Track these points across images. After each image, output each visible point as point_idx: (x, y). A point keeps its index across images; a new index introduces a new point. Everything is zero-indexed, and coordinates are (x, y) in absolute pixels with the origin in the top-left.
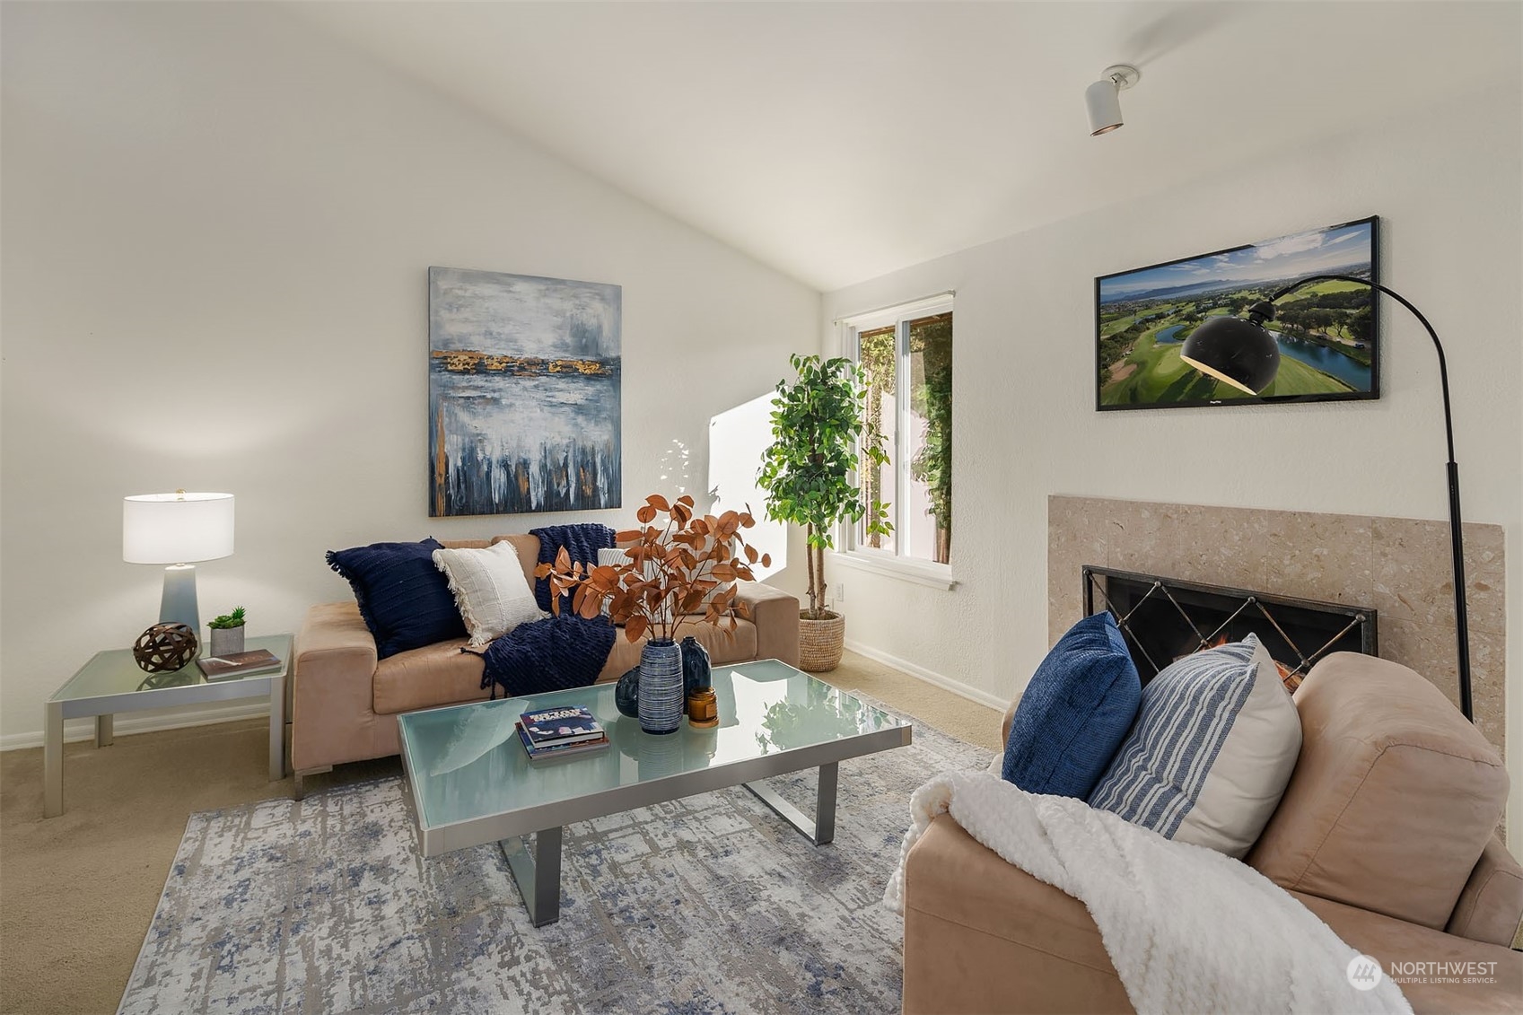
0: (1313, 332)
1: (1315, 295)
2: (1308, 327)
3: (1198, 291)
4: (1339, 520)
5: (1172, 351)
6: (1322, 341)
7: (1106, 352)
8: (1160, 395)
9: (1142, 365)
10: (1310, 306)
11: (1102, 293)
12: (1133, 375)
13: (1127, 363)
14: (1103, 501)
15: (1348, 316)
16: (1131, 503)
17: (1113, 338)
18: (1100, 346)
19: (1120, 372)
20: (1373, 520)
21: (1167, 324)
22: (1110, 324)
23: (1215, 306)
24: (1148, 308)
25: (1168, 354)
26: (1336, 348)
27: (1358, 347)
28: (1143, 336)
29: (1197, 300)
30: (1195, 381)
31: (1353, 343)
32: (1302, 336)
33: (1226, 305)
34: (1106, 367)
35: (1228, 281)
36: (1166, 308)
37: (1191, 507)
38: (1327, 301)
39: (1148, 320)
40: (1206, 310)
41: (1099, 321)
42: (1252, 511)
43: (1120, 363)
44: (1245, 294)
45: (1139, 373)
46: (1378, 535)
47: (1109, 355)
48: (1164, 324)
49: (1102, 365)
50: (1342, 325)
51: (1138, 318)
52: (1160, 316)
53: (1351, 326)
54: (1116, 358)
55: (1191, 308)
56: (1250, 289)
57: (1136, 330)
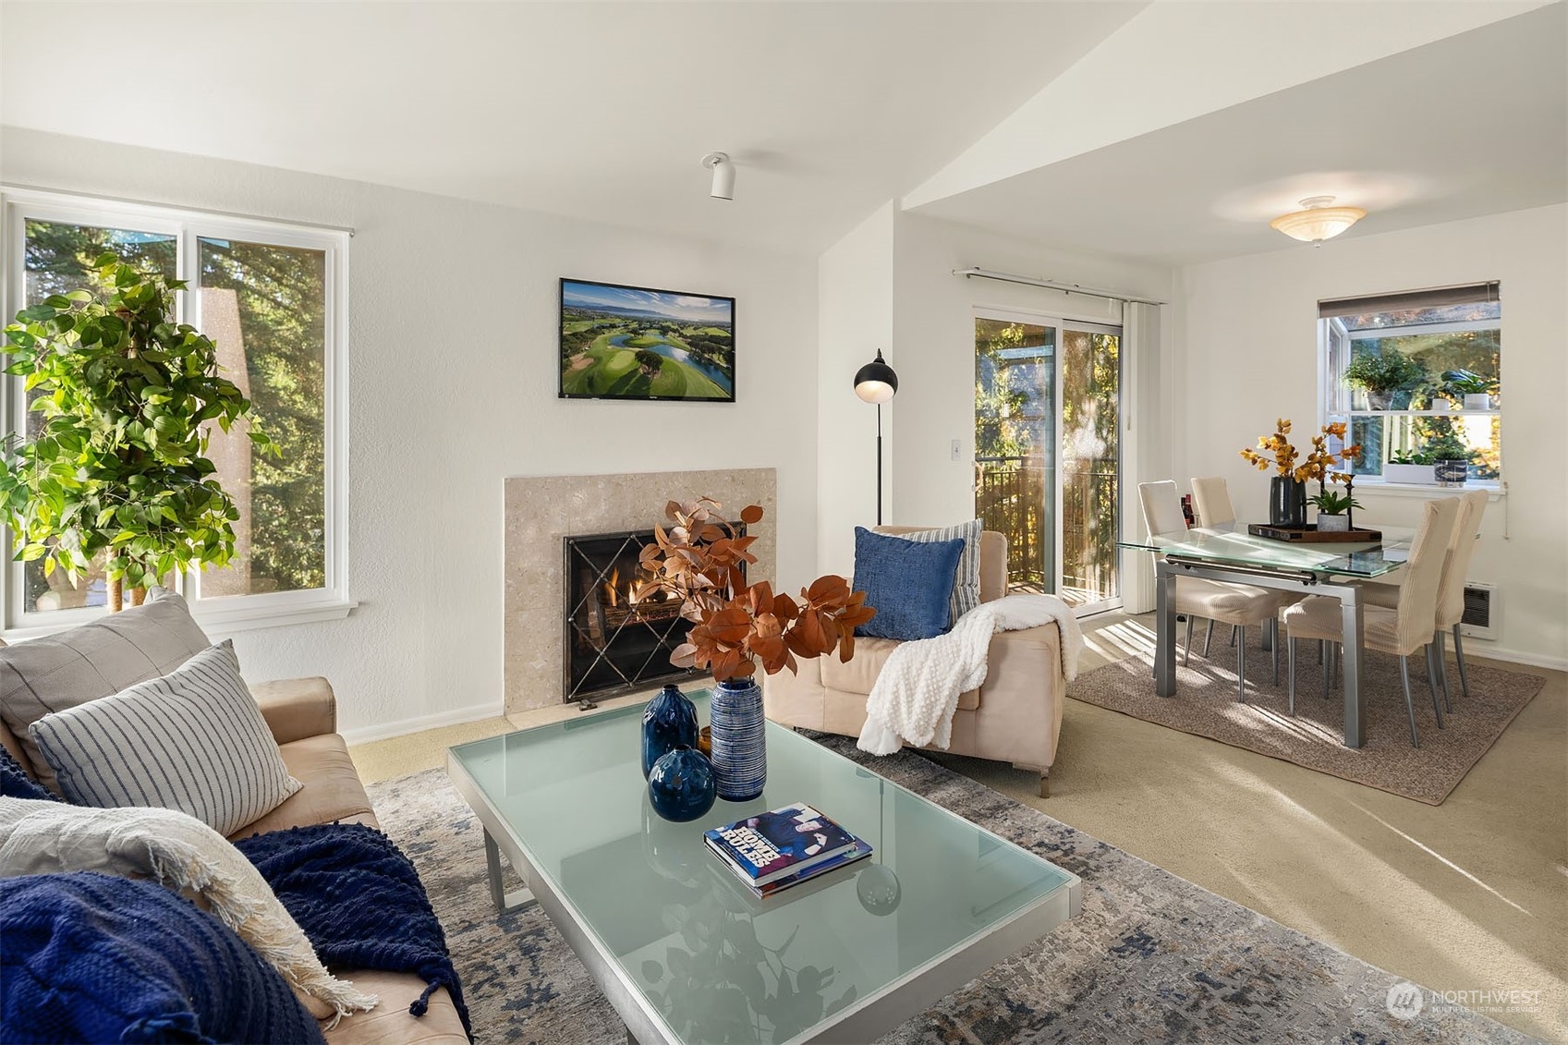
0: (706, 356)
1: (707, 334)
2: (704, 352)
3: (641, 315)
4: (717, 473)
5: (621, 353)
6: (710, 361)
7: (568, 346)
8: (611, 384)
9: (598, 360)
10: (704, 340)
11: (564, 297)
12: (591, 366)
13: (586, 357)
14: (563, 478)
15: (723, 350)
16: (590, 477)
17: (574, 335)
18: (562, 339)
19: (579, 362)
20: (732, 471)
21: (618, 333)
22: (572, 323)
23: (651, 327)
24: (603, 318)
25: (618, 354)
26: (718, 367)
27: (727, 368)
28: (599, 338)
29: (640, 321)
30: (638, 375)
31: (725, 366)
32: (701, 357)
33: (658, 329)
34: (567, 357)
35: (659, 314)
36: (617, 321)
37: (635, 475)
38: (713, 339)
39: (603, 327)
40: (645, 329)
41: (562, 319)
42: (674, 473)
43: (581, 356)
44: (669, 324)
45: (595, 366)
46: (733, 480)
47: (570, 348)
48: (615, 332)
49: (564, 355)
50: (720, 353)
51: (596, 324)
52: (613, 326)
53: (724, 355)
54: (577, 351)
55: (635, 325)
56: (673, 321)
57: (594, 332)
